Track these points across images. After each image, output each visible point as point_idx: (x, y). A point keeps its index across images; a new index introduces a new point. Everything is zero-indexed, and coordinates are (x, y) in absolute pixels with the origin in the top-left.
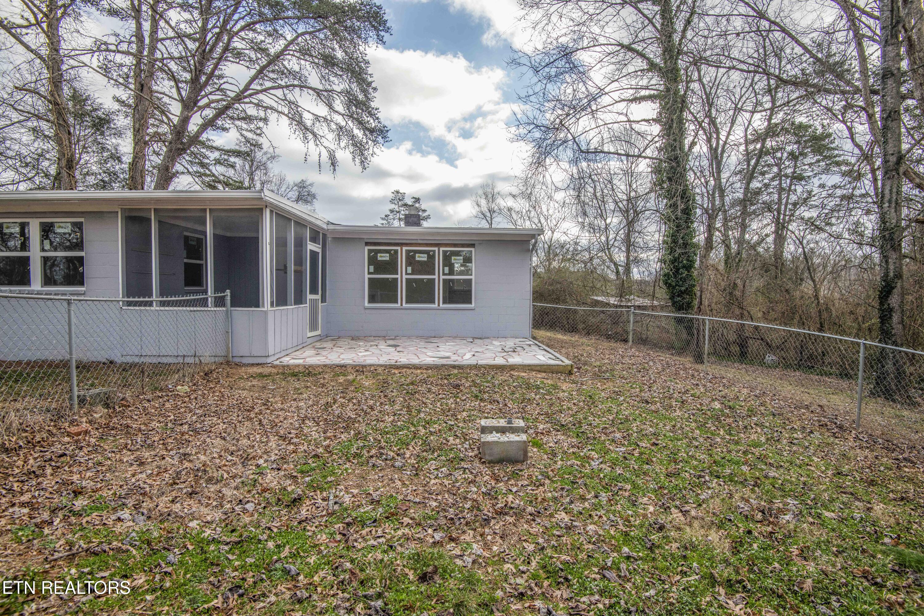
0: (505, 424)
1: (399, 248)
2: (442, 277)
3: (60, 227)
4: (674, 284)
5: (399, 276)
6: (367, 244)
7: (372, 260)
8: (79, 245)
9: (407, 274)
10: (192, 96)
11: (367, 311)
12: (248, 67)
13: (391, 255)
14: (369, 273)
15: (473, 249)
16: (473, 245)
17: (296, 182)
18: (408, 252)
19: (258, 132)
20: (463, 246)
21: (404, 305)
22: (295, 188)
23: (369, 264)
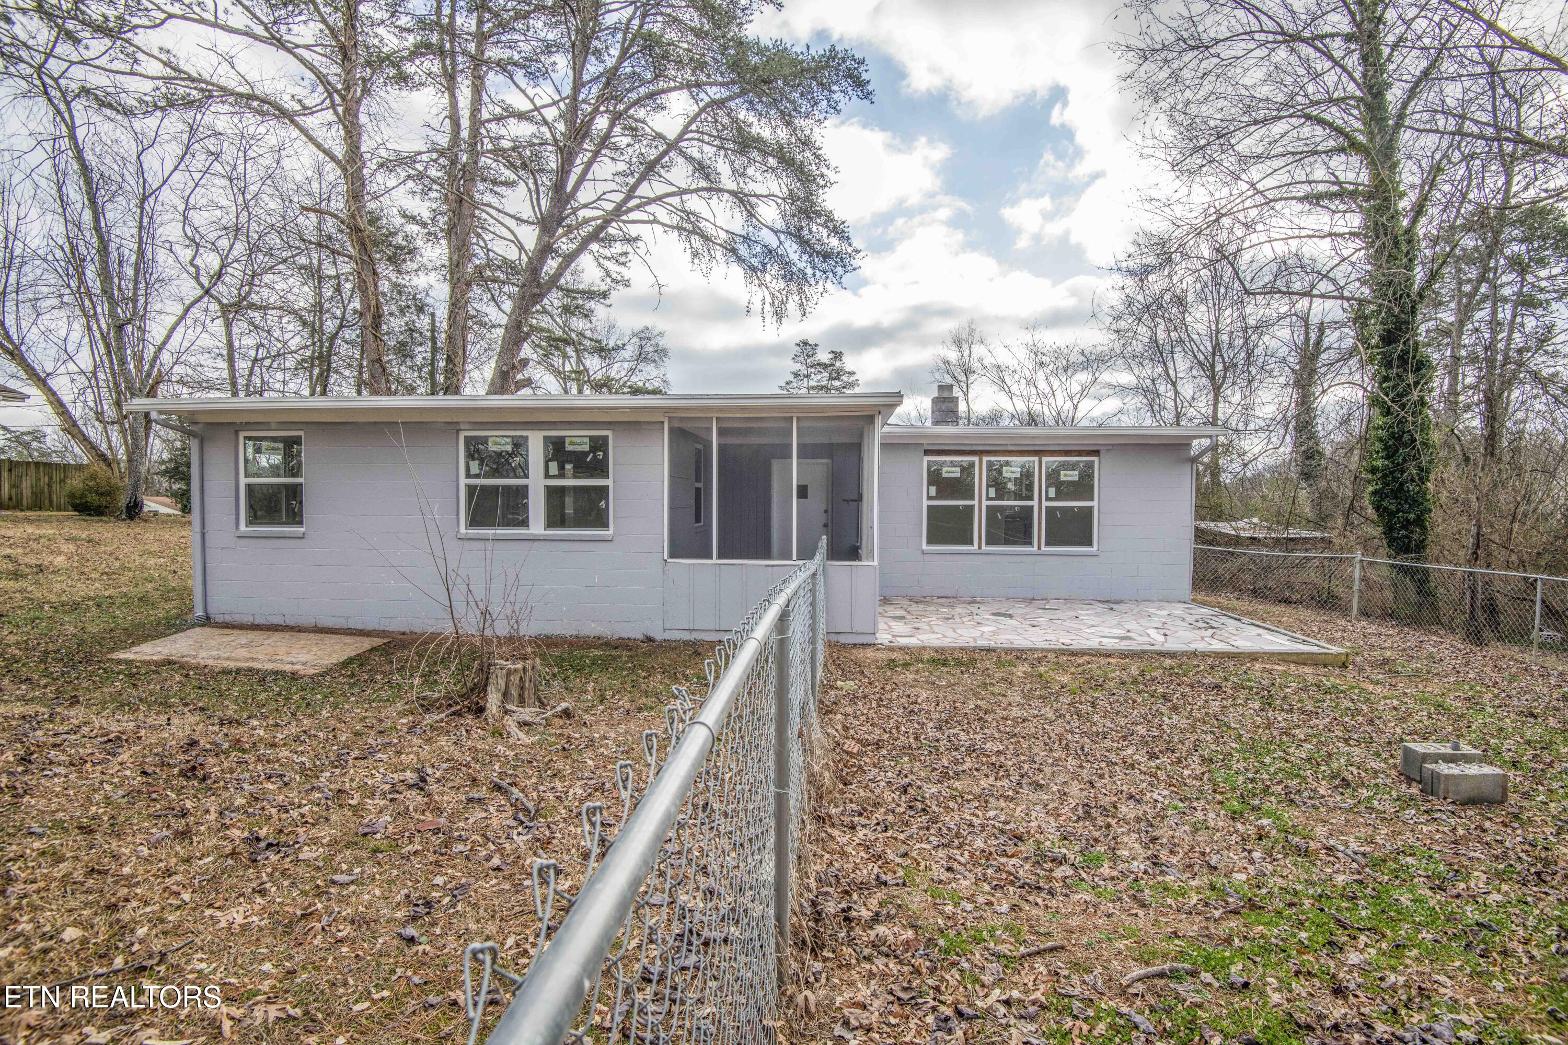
0: (1450, 751)
1: (975, 459)
2: (1045, 504)
3: (572, 444)
4: (1393, 507)
5: (975, 502)
6: (927, 452)
7: (935, 478)
8: (600, 468)
9: (988, 499)
10: (556, 211)
11: (926, 557)
12: (613, 159)
13: (963, 469)
14: (929, 498)
15: (1096, 459)
16: (1096, 453)
17: (636, 330)
18: (990, 464)
19: (623, 259)
20: (1079, 453)
21: (984, 547)
22: (635, 340)
23: (930, 484)
